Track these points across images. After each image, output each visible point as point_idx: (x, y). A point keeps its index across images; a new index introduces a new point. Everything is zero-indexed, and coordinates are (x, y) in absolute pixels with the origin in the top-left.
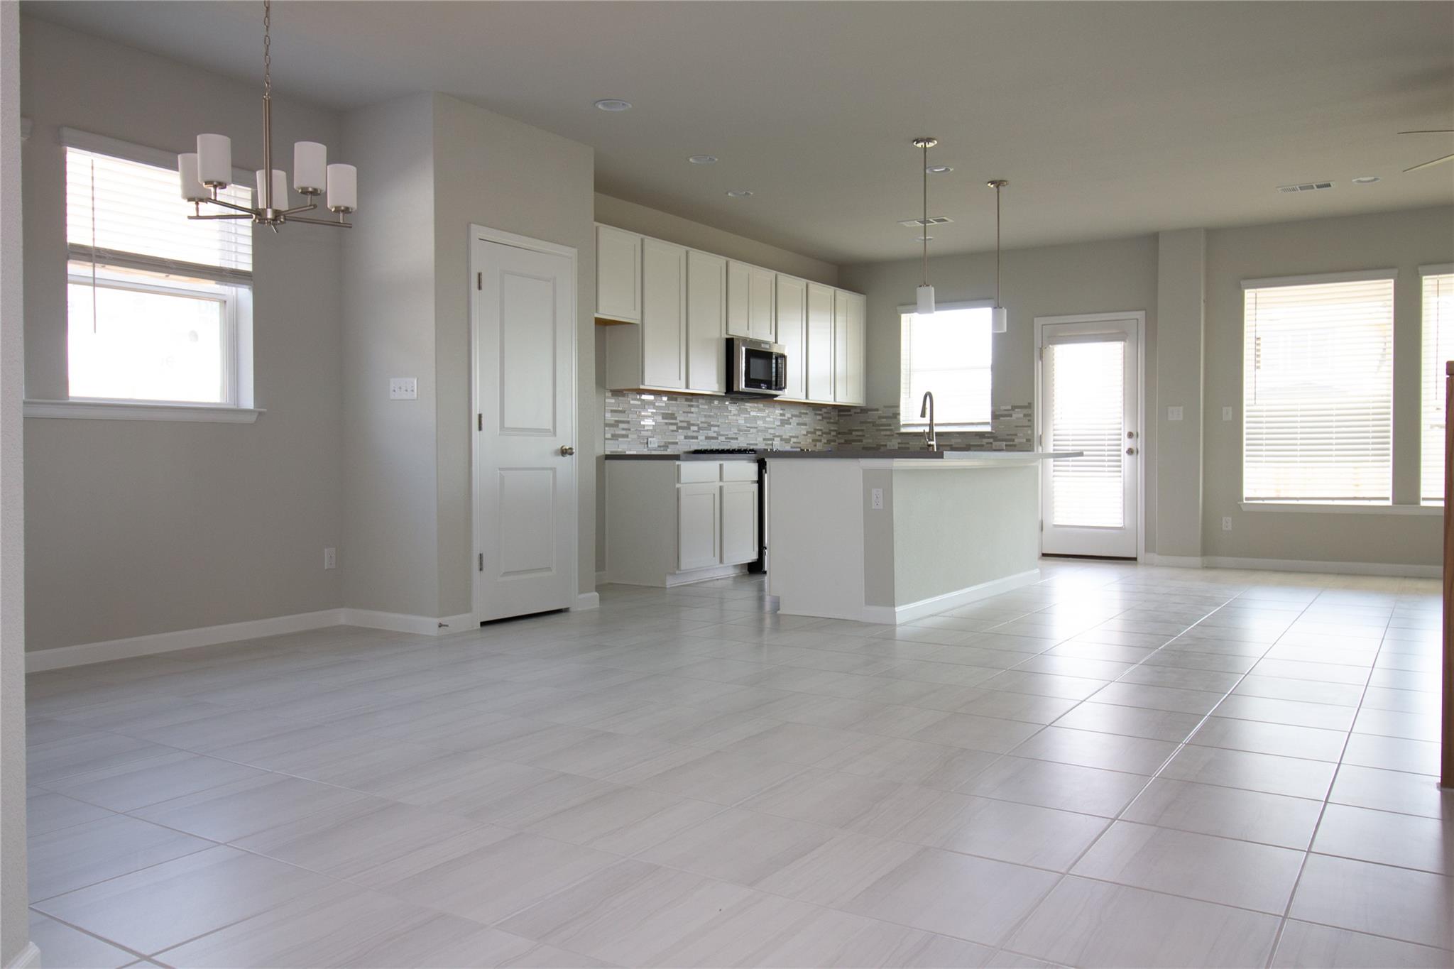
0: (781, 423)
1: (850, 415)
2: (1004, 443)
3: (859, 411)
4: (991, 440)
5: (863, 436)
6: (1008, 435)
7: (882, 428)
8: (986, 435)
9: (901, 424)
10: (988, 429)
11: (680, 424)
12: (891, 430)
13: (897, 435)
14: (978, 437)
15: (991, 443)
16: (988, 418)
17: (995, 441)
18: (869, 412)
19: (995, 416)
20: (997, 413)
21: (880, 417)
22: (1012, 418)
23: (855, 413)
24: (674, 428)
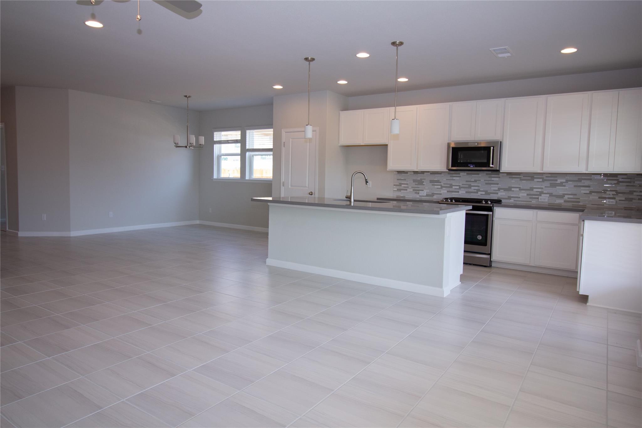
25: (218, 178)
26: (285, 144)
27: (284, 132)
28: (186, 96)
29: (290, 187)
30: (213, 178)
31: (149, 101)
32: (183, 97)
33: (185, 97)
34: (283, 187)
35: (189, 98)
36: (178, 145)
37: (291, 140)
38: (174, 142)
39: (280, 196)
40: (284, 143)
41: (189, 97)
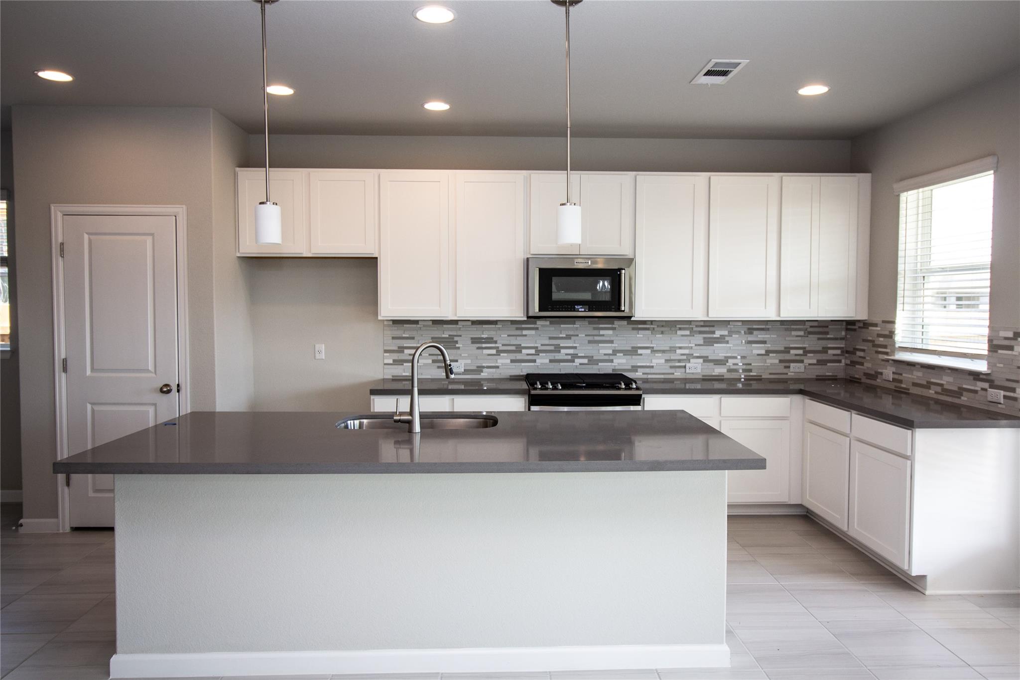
0: (704, 342)
1: (855, 330)
2: (1002, 393)
3: (861, 325)
4: (986, 385)
5: (864, 358)
6: (1008, 380)
7: (880, 350)
8: (981, 376)
9: (897, 345)
10: (982, 366)
11: (502, 348)
12: (887, 354)
13: (892, 362)
14: (972, 378)
15: (985, 390)
16: (983, 348)
17: (991, 387)
18: (870, 328)
19: (994, 347)
20: (995, 342)
21: (879, 336)
22: (1014, 353)
23: (859, 327)
24: (494, 352)
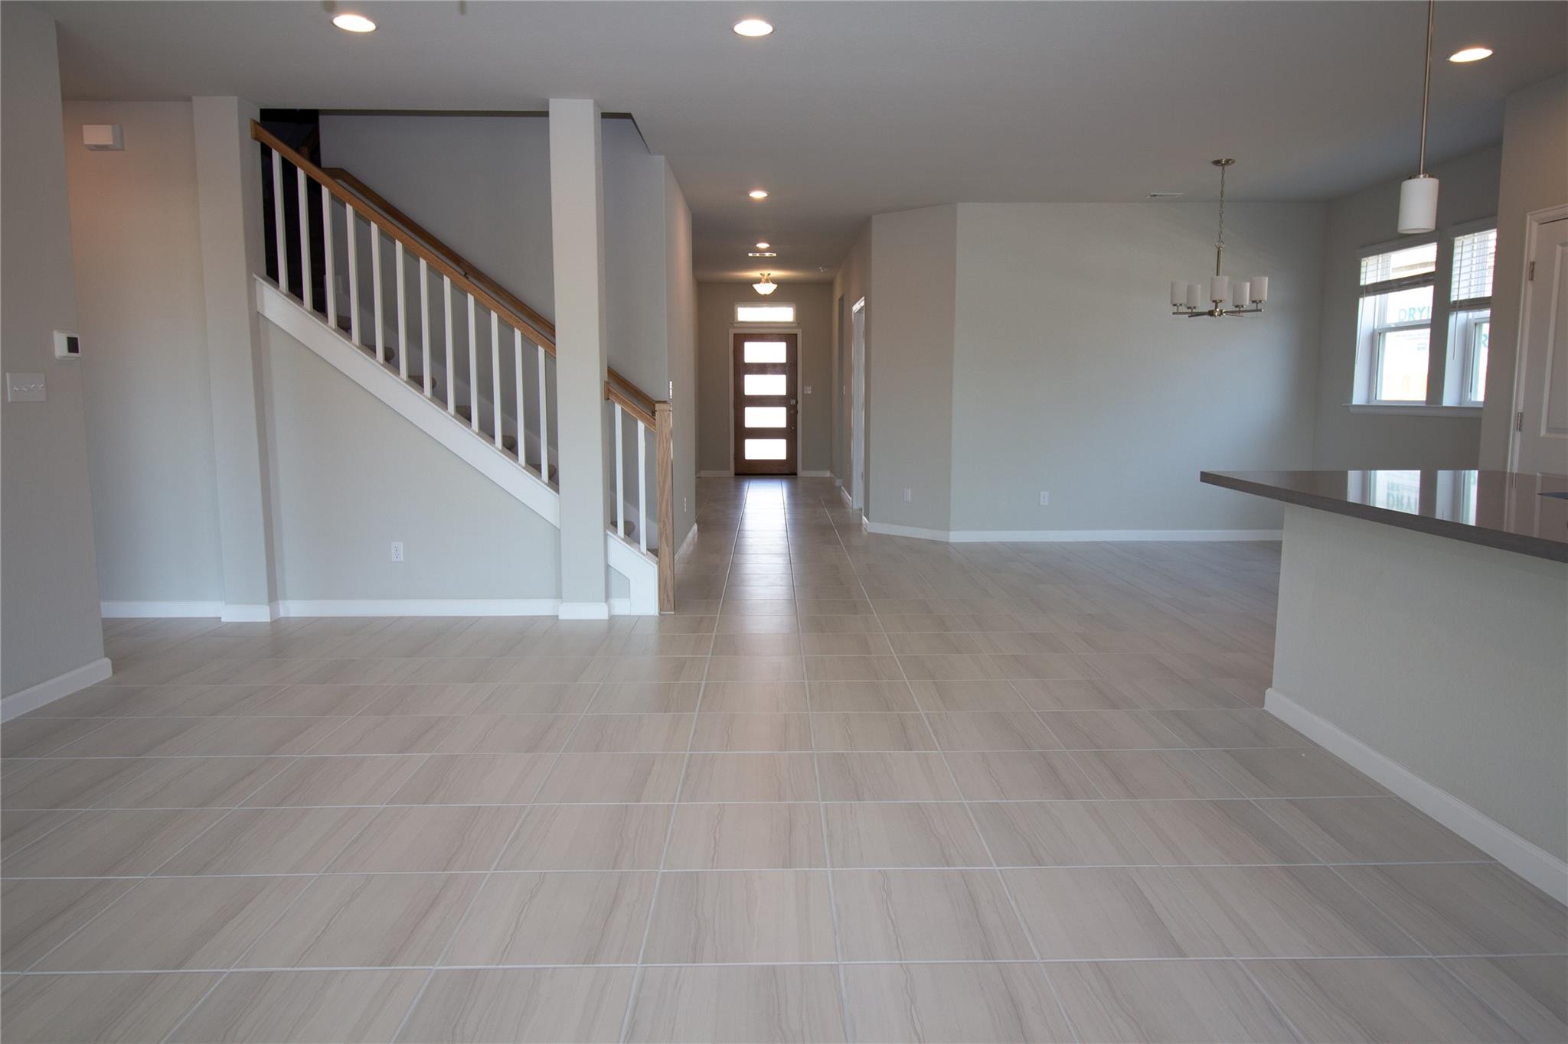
25: (1368, 402)
26: (1536, 268)
27: (1535, 225)
28: (1217, 163)
29: (1543, 433)
30: (1351, 402)
31: (1149, 197)
32: (1211, 165)
33: (1214, 166)
34: (1518, 434)
35: (1226, 167)
36: (1194, 311)
37: (1559, 248)
38: (1171, 302)
39: (1506, 467)
40: (1533, 264)
41: (1227, 161)
